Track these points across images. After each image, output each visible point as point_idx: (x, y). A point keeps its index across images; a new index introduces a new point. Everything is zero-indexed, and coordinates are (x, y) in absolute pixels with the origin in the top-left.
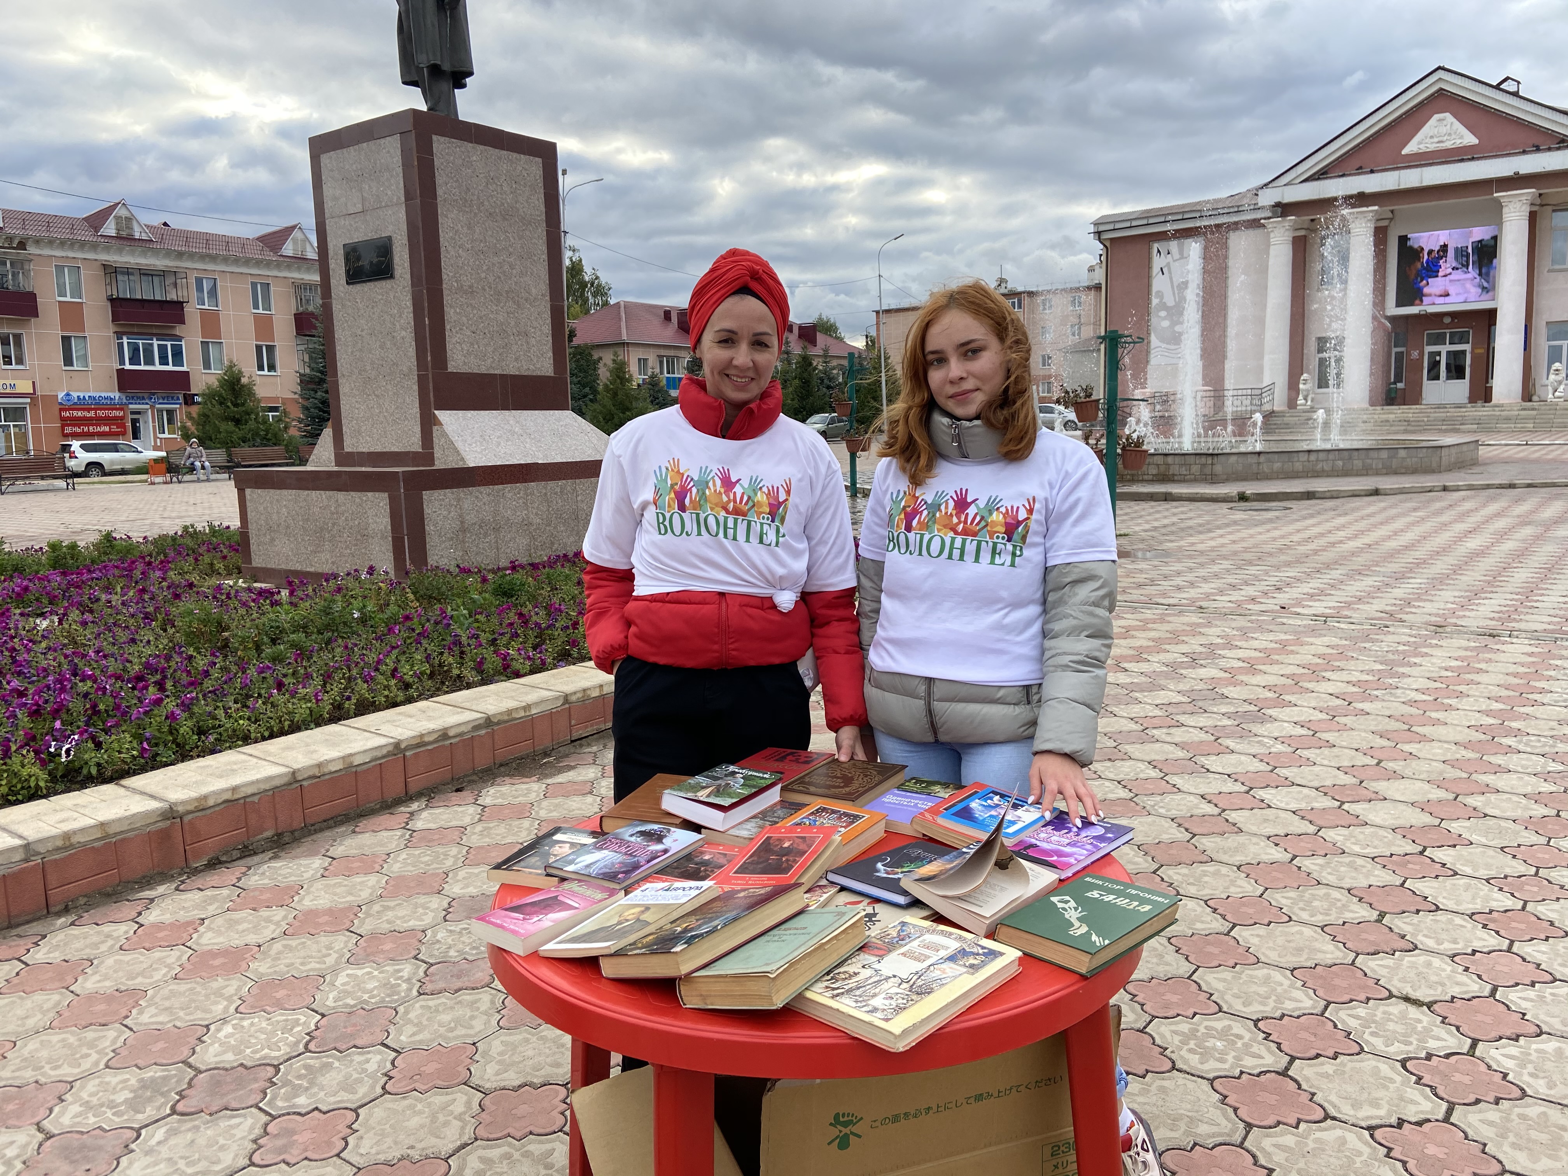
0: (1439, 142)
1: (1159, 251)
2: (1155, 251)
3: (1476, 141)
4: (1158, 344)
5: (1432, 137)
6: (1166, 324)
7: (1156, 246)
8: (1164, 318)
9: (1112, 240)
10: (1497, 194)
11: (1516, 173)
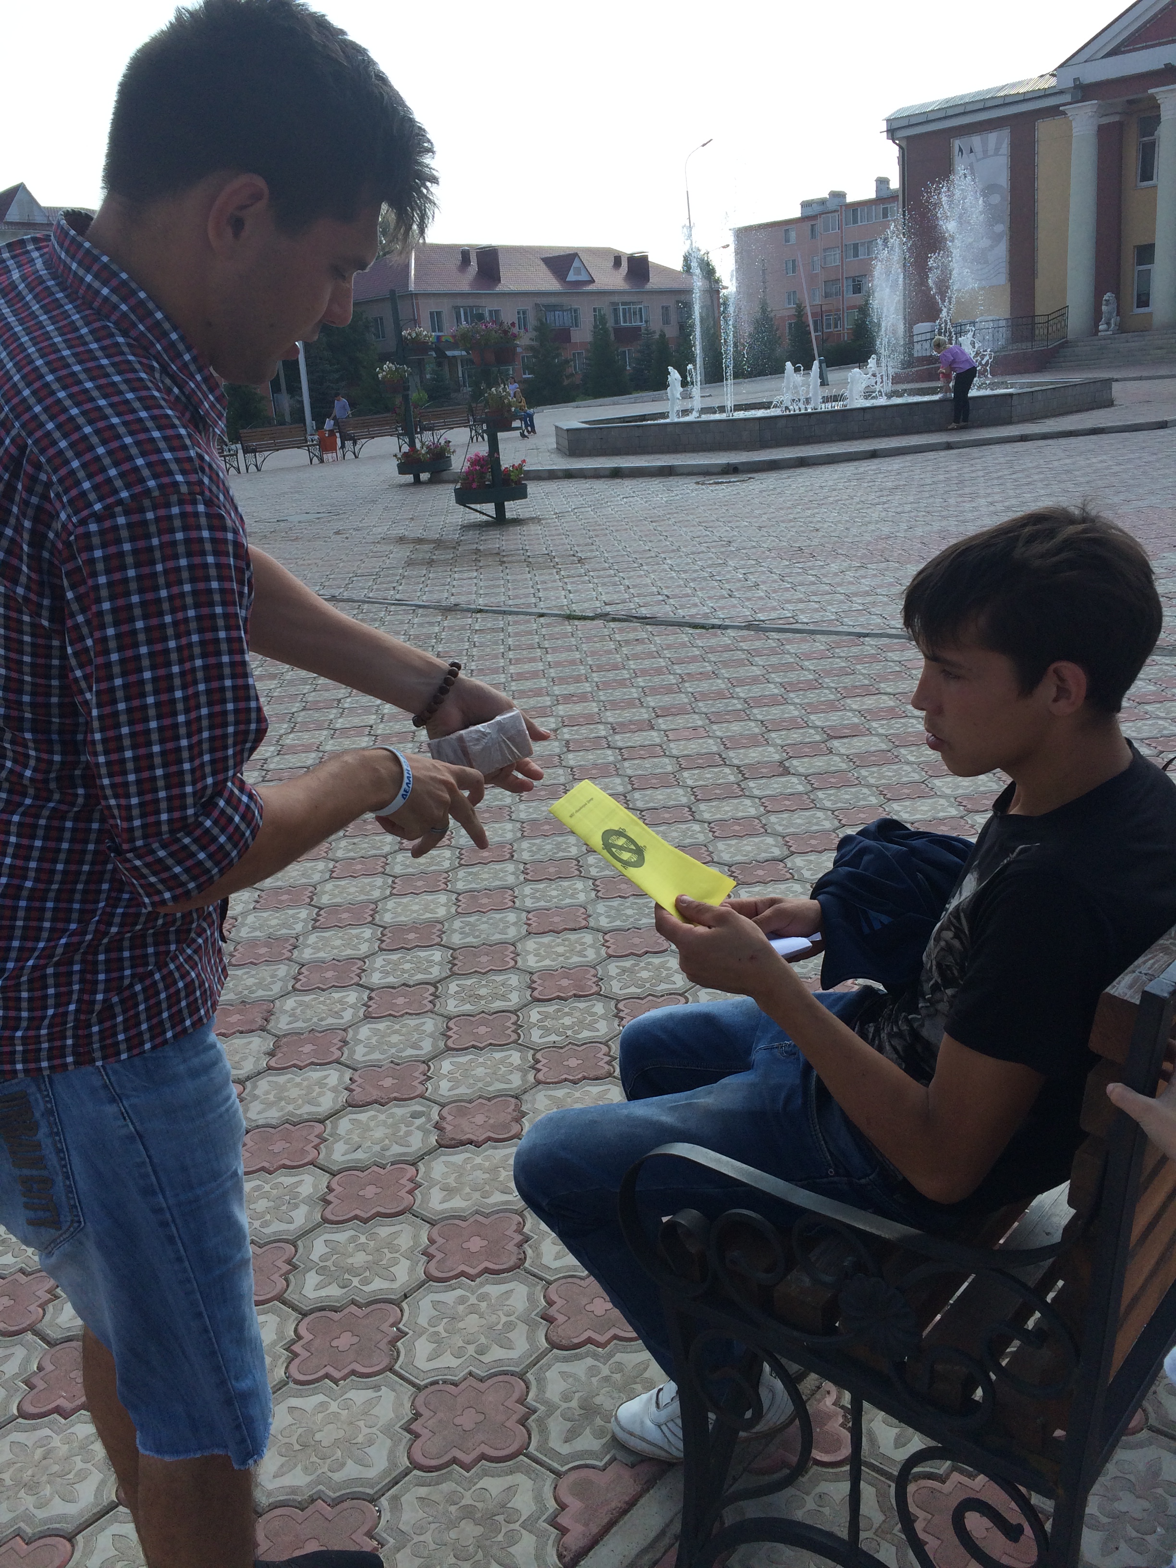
1: (961, 150)
2: (957, 149)
7: (957, 143)
9: (908, 138)
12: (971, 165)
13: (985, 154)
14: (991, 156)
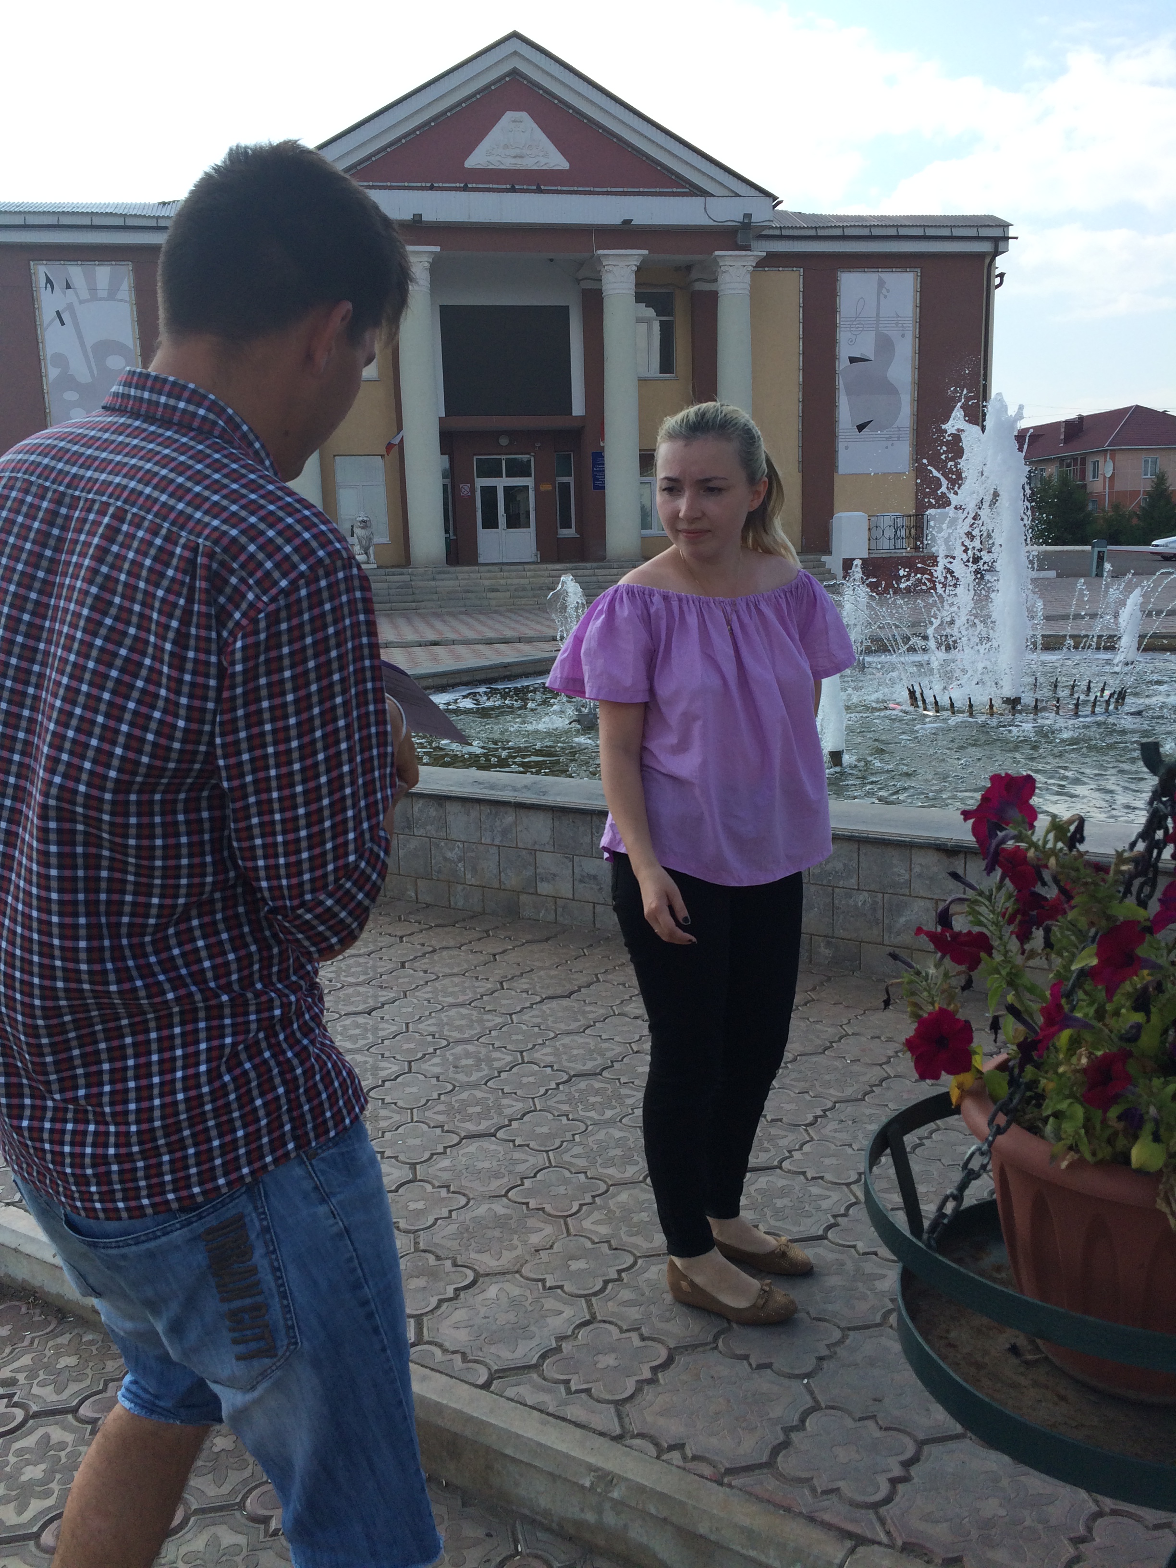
0: (516, 157)
1: (48, 281)
2: (42, 281)
3: (564, 164)
5: (506, 147)
7: (41, 271)
8: (75, 404)
10: (600, 252)
11: (627, 222)
12: (70, 307)
13: (94, 295)
14: (102, 299)
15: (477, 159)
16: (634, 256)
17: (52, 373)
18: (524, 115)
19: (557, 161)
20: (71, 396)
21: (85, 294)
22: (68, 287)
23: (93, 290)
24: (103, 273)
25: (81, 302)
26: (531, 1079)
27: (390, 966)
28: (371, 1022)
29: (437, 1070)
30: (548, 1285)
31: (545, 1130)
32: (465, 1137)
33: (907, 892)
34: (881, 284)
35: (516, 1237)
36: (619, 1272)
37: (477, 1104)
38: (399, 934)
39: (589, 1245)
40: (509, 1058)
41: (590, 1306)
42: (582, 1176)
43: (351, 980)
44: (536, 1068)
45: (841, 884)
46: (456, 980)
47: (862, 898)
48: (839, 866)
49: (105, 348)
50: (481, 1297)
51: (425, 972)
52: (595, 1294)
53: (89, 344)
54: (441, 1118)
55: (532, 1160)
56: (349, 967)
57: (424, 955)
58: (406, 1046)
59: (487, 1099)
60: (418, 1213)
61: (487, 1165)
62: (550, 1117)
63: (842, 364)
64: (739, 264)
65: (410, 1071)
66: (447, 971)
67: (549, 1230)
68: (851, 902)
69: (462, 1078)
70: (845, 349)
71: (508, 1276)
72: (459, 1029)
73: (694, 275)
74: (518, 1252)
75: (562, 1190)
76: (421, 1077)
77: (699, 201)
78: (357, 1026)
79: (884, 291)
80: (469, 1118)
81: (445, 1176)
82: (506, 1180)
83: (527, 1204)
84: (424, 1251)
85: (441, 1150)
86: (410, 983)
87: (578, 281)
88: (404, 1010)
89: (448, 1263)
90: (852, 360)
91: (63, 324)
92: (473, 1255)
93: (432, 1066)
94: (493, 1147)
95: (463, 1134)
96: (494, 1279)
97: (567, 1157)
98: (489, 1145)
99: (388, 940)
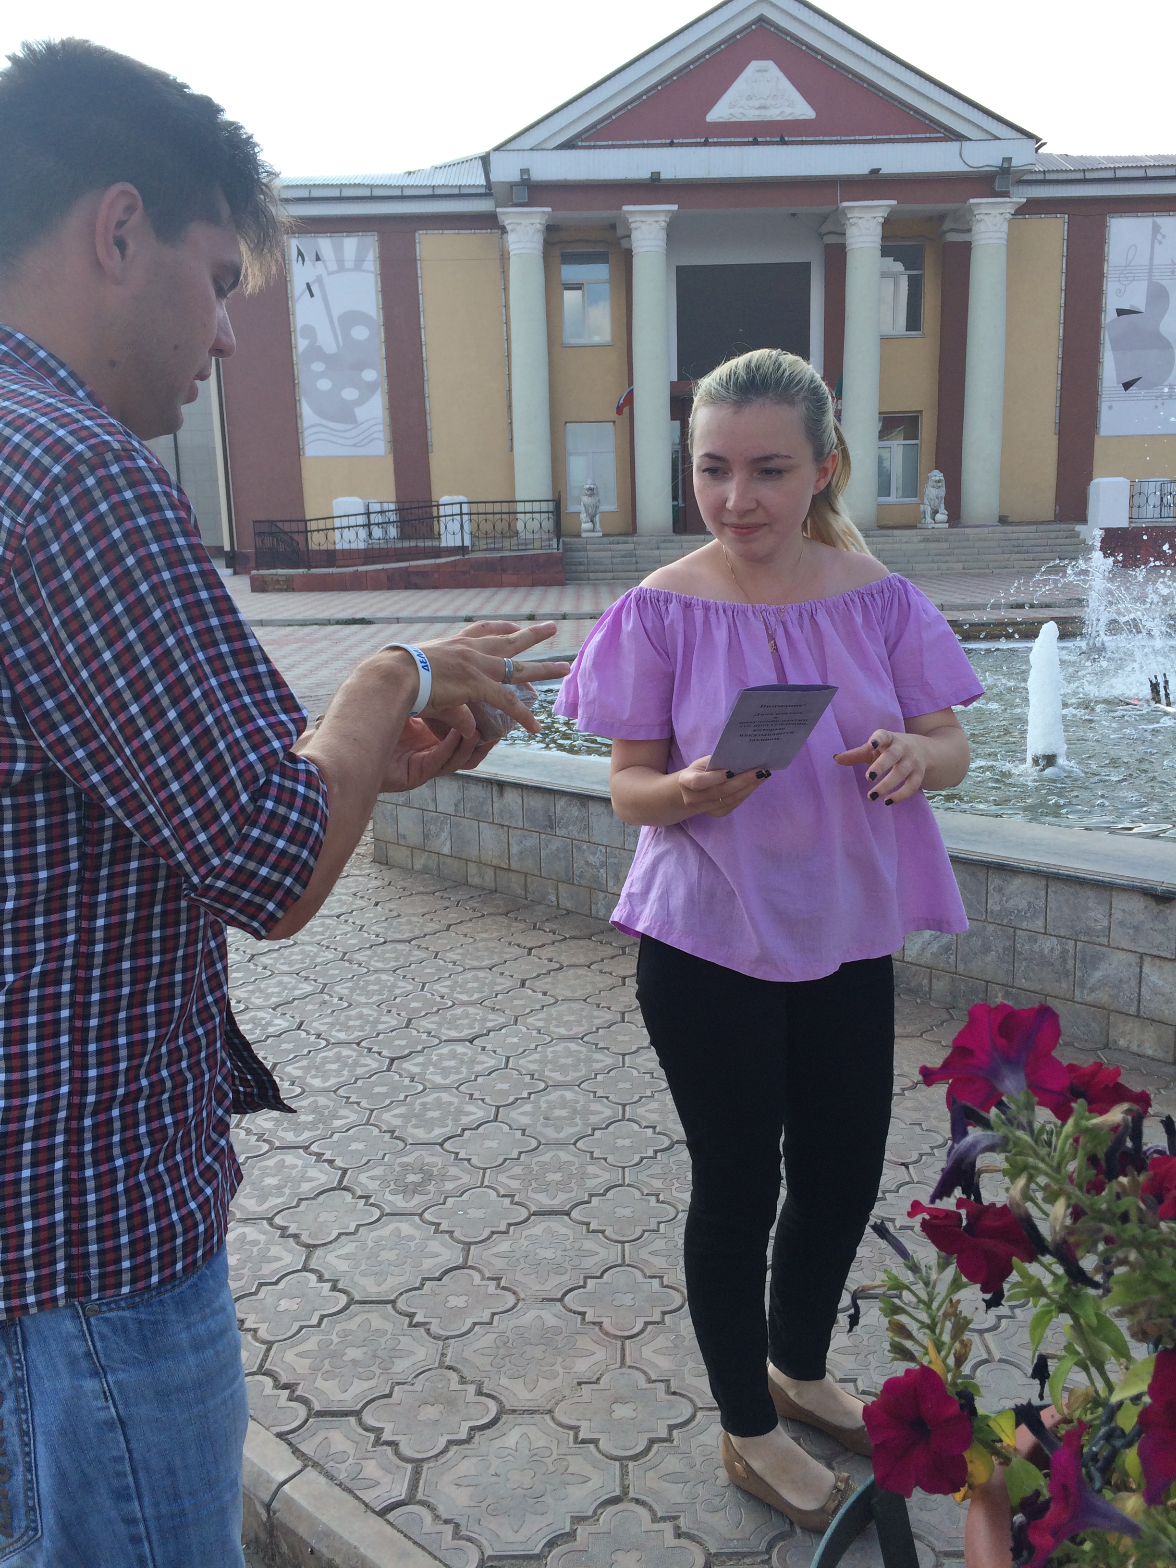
0: (760, 108)
1: (300, 254)
2: (294, 253)
3: (810, 114)
4: (318, 420)
5: (750, 98)
6: (324, 385)
7: (295, 242)
8: (322, 375)
10: (845, 204)
11: (875, 171)
12: (319, 279)
13: (341, 266)
14: (349, 270)
15: (718, 113)
16: (882, 207)
17: (301, 344)
18: (770, 64)
19: (803, 110)
20: (318, 367)
21: (333, 266)
22: (318, 259)
23: (340, 261)
24: (350, 244)
25: (330, 274)
26: (627, 1142)
27: (508, 983)
28: (470, 1052)
29: (525, 1120)
30: (581, 1436)
31: (627, 1212)
32: (535, 1214)
33: (1104, 941)
34: (1156, 229)
35: (560, 1360)
36: (671, 1428)
37: (560, 1169)
38: (529, 945)
39: (643, 1383)
40: (608, 1112)
41: (624, 1473)
42: (656, 1282)
43: (464, 997)
44: (636, 1127)
45: (1024, 925)
46: (575, 1006)
47: (1048, 945)
48: (1023, 904)
49: (352, 318)
50: (498, 1443)
51: (545, 994)
52: (635, 1458)
53: (336, 313)
54: (515, 1184)
55: (603, 1253)
56: (466, 982)
57: (549, 972)
58: (500, 1086)
59: (572, 1163)
60: (458, 1312)
61: (549, 1254)
62: (637, 1194)
63: (1109, 316)
64: (994, 212)
65: (496, 1119)
66: (569, 994)
67: (600, 1354)
68: (1036, 948)
69: (551, 1133)
70: (1113, 300)
71: (537, 1416)
72: (563, 1069)
73: (946, 226)
74: (557, 1383)
75: (627, 1300)
76: (506, 1128)
77: (955, 145)
78: (454, 1056)
79: (1159, 237)
80: (545, 1188)
81: (500, 1264)
82: (566, 1277)
83: (583, 1314)
84: (449, 1368)
85: (503, 1228)
86: (525, 1006)
87: (821, 236)
88: (509, 1040)
89: (472, 1388)
90: (1120, 312)
91: (312, 295)
92: (504, 1381)
93: (520, 1116)
94: (564, 1231)
95: (533, 1208)
96: (519, 1419)
97: (644, 1254)
98: (559, 1225)
99: (516, 951)
